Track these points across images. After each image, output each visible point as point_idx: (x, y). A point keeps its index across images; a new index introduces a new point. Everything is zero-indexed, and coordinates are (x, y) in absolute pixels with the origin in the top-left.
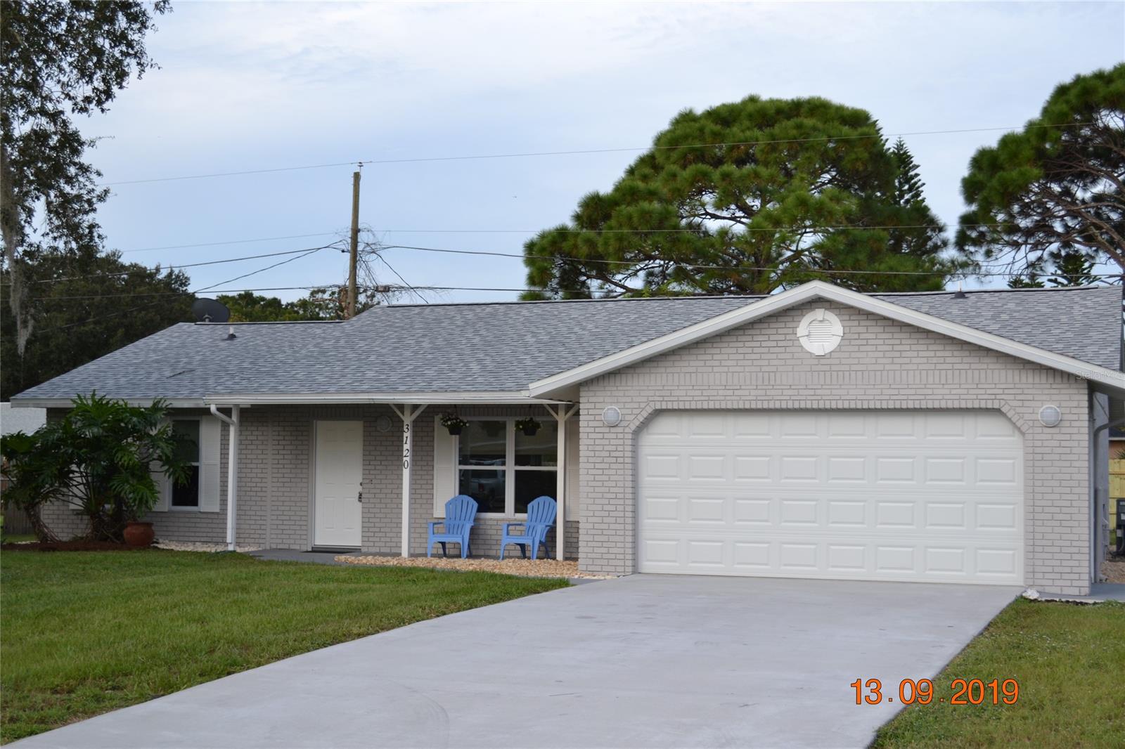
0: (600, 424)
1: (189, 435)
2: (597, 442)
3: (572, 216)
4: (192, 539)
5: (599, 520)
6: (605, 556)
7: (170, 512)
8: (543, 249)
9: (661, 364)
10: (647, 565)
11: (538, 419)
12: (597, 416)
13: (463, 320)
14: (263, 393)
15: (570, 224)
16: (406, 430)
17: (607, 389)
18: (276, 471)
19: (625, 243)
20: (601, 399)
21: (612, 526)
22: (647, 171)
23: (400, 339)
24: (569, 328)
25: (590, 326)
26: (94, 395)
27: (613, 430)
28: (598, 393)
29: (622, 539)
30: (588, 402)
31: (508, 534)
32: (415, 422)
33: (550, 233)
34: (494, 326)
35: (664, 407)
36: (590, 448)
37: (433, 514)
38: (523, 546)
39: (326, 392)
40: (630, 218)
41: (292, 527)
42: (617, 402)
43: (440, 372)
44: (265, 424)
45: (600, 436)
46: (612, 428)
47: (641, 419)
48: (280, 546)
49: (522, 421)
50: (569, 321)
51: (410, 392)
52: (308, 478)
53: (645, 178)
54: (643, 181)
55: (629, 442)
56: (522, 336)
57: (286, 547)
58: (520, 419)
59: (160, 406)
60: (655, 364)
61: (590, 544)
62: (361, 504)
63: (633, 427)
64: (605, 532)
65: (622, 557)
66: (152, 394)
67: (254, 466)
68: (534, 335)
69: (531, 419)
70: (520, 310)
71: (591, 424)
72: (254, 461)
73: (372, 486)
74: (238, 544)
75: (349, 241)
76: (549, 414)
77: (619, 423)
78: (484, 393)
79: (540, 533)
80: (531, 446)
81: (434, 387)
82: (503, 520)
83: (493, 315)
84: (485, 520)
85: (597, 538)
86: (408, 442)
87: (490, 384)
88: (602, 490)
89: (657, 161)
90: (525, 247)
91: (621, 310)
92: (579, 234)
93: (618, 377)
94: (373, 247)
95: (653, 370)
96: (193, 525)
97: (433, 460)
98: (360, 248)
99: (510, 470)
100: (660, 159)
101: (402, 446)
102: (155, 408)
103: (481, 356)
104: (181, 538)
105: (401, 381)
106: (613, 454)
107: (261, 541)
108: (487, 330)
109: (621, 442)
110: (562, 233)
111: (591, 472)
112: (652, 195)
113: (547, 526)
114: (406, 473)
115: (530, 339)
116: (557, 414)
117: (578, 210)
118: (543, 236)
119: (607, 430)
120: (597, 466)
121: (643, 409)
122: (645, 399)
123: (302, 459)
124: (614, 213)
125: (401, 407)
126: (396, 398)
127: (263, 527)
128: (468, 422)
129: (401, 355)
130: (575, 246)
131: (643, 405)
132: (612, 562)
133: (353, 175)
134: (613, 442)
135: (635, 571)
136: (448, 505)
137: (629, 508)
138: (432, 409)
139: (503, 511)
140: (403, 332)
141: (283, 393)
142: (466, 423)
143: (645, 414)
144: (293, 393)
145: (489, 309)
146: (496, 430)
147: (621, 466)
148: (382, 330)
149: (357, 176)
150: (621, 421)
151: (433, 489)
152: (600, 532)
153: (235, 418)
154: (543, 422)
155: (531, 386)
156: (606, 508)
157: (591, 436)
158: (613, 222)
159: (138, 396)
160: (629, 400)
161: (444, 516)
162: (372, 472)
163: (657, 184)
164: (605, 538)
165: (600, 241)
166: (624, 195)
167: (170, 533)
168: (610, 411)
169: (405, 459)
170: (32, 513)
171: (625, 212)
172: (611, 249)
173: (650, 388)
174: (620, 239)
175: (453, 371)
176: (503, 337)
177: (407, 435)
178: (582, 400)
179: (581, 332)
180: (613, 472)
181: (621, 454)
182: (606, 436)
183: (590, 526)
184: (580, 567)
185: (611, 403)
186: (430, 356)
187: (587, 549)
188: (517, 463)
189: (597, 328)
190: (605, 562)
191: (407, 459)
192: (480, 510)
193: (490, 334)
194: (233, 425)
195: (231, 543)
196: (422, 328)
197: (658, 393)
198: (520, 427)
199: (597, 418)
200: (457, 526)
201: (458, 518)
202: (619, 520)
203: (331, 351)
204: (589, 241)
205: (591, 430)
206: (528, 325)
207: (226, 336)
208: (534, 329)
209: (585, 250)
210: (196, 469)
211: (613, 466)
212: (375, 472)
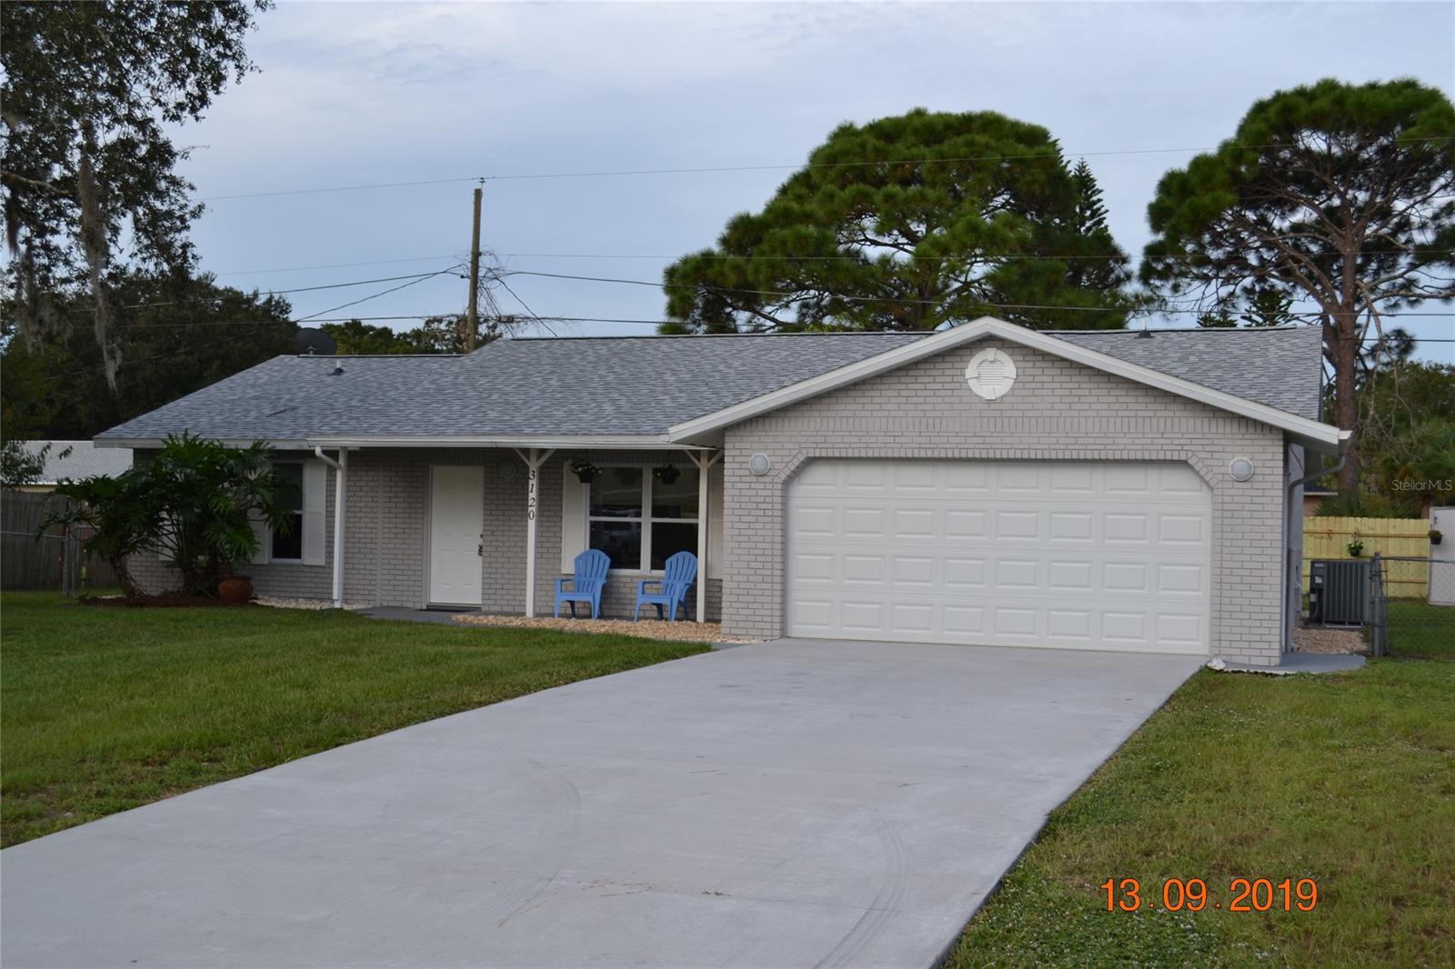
0: (747, 473)
1: (291, 480)
2: (744, 492)
3: (719, 239)
4: (293, 595)
5: (745, 578)
6: (750, 618)
7: (270, 565)
8: (685, 276)
9: (814, 407)
10: (796, 629)
11: (677, 466)
12: (743, 464)
13: (595, 355)
14: (374, 434)
15: (716, 248)
16: (532, 477)
17: (754, 434)
18: (387, 520)
19: (778, 271)
20: (748, 446)
21: (759, 586)
22: (801, 190)
23: (526, 376)
24: (713, 366)
25: (736, 364)
26: (186, 434)
27: (760, 479)
28: (745, 439)
29: (769, 599)
30: (734, 448)
31: (643, 593)
32: (542, 469)
33: (694, 258)
34: (629, 362)
35: (817, 455)
36: (736, 499)
37: (561, 570)
38: (660, 607)
39: (442, 434)
40: (784, 243)
41: (405, 583)
42: (766, 449)
43: (570, 413)
44: (375, 469)
45: (747, 486)
47: (793, 468)
48: (392, 604)
49: (660, 468)
50: (713, 358)
51: (536, 435)
52: (422, 529)
53: (799, 198)
54: (796, 202)
55: (779, 493)
56: (660, 374)
57: (399, 604)
58: (658, 466)
59: (262, 447)
60: (808, 407)
61: (734, 605)
62: (481, 558)
63: (783, 477)
64: (751, 592)
65: (769, 619)
66: (251, 434)
67: (364, 515)
68: (674, 372)
69: (671, 466)
70: (657, 345)
71: (737, 472)
72: (363, 510)
73: (494, 538)
74: (346, 601)
75: (469, 265)
76: (690, 461)
77: (768, 472)
78: (618, 437)
79: (679, 592)
80: (671, 495)
81: (564, 430)
82: (639, 577)
83: (628, 350)
84: (618, 576)
85: (741, 598)
86: (534, 490)
87: (625, 427)
88: (748, 545)
89: (812, 180)
90: (665, 273)
91: (771, 347)
92: (725, 260)
93: (767, 421)
94: (496, 272)
95: (806, 414)
96: (296, 579)
97: (561, 511)
98: (481, 274)
99: (647, 522)
100: (816, 178)
101: (528, 495)
102: (256, 450)
103: (616, 396)
104: (282, 594)
105: (526, 423)
106: (761, 506)
107: (370, 598)
108: (623, 366)
109: (770, 493)
110: (707, 257)
111: (736, 525)
112: (807, 217)
113: (686, 584)
114: (532, 524)
115: (669, 377)
116: (699, 461)
117: (725, 232)
118: (686, 261)
119: (755, 479)
120: (744, 519)
121: (795, 456)
123: (416, 508)
124: (766, 237)
125: (526, 451)
127: (373, 583)
128: (600, 468)
129: (526, 393)
130: (722, 274)
131: (794, 453)
132: (757, 625)
133: (473, 192)
134: (760, 492)
135: (784, 634)
136: (577, 560)
137: (778, 566)
138: (561, 455)
139: (639, 567)
140: (529, 368)
141: (395, 434)
142: (599, 470)
143: (797, 462)
144: (407, 435)
145: (624, 344)
146: (632, 477)
147: (770, 519)
148: (505, 366)
149: (478, 193)
150: (770, 469)
151: (561, 542)
152: (745, 592)
153: (342, 461)
154: (683, 469)
155: (671, 430)
156: (752, 565)
157: (737, 485)
158: (765, 247)
159: (235, 436)
160: (779, 446)
161: (573, 572)
162: (493, 522)
163: (812, 205)
164: (751, 599)
165: (750, 269)
166: (776, 217)
167: (270, 589)
168: (757, 459)
169: (530, 509)
170: (118, 564)
171: (778, 235)
172: (762, 278)
173: (802, 433)
174: (772, 266)
175: (585, 412)
176: (640, 375)
177: (533, 482)
178: (726, 446)
179: (726, 370)
180: (761, 526)
181: (770, 506)
182: (753, 486)
183: (735, 585)
184: (723, 630)
185: (760, 450)
186: (559, 395)
187: (731, 611)
188: (654, 515)
189: (744, 365)
190: (751, 625)
191: (533, 509)
192: (613, 566)
193: (625, 371)
194: (340, 467)
195: (337, 600)
196: (549, 364)
197: (811, 439)
198: (659, 474)
199: (744, 466)
200: (587, 583)
201: (588, 574)
202: (767, 579)
203: (448, 389)
204: (737, 269)
205: (738, 479)
206: (668, 361)
207: (333, 371)
208: (673, 366)
209: (732, 278)
210: (299, 518)
211: (760, 519)
212: (497, 523)
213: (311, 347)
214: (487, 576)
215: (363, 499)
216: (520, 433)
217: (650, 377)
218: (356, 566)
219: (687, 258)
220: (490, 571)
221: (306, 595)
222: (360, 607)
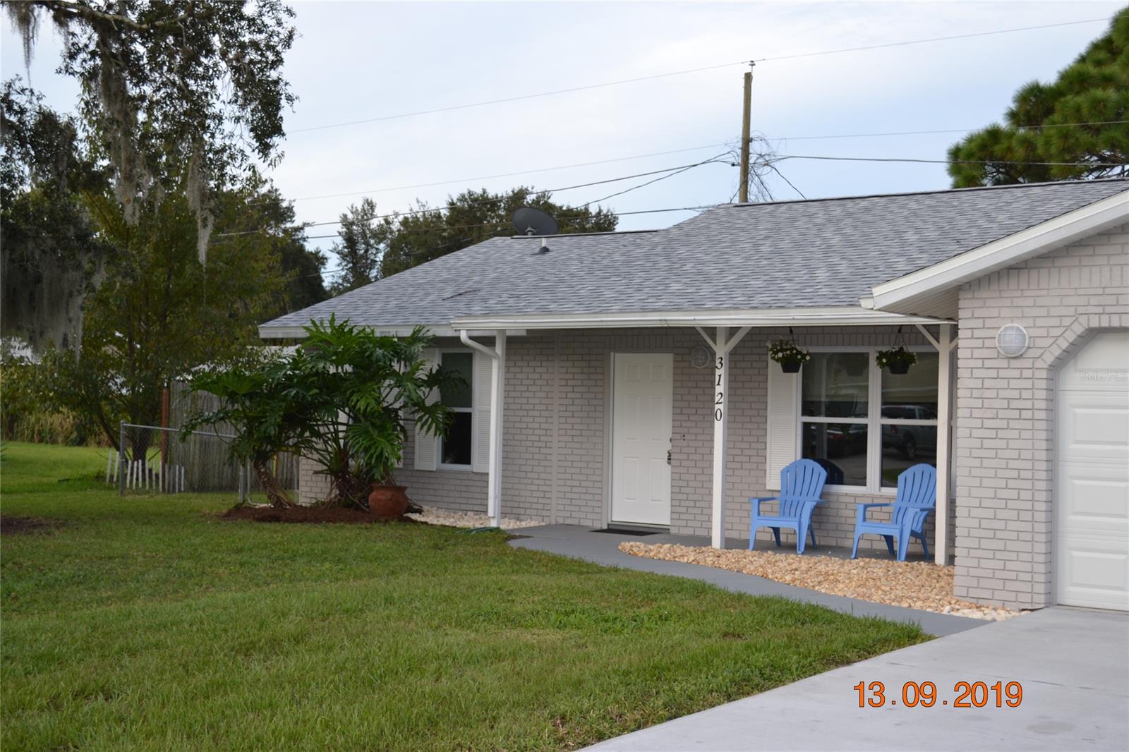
0: (993, 354)
1: (460, 373)
2: (988, 383)
3: (1007, 114)
4: (463, 507)
5: (990, 514)
6: (999, 575)
7: (438, 471)
8: (970, 155)
9: (1099, 250)
10: (1071, 593)
11: (912, 349)
12: (986, 341)
13: (826, 217)
14: (526, 314)
15: (1003, 124)
16: (719, 366)
17: (1004, 294)
18: (563, 420)
19: (1072, 141)
20: (995, 313)
21: (1011, 525)
22: (1102, 55)
23: (734, 243)
24: (970, 221)
25: (1001, 217)
26: (333, 320)
27: (1014, 363)
28: (989, 303)
29: (1028, 547)
30: (973, 317)
31: (864, 519)
32: (733, 353)
33: (979, 136)
34: (864, 222)
35: (1105, 324)
36: (976, 394)
37: (765, 484)
38: (889, 539)
39: (606, 311)
40: (1078, 109)
41: (583, 496)
42: (1023, 317)
43: (772, 281)
44: (550, 358)
45: (993, 373)
46: (1012, 361)
47: (1065, 345)
48: (568, 521)
49: (887, 352)
50: (972, 213)
51: (718, 309)
52: (602, 431)
53: (1099, 63)
54: (1095, 67)
55: (1043, 384)
56: (899, 233)
57: (575, 522)
58: (884, 349)
59: (420, 335)
60: (1089, 251)
61: (973, 553)
62: (670, 466)
63: (1049, 358)
64: (999, 535)
65: (1028, 576)
66: (415, 319)
67: (537, 414)
68: (918, 230)
69: (901, 349)
70: (906, 202)
71: (977, 353)
72: (537, 407)
73: (685, 443)
75: (739, 151)
76: (926, 342)
77: (1025, 352)
78: (824, 310)
79: (912, 521)
80: (904, 386)
81: (755, 303)
82: (864, 496)
83: (867, 210)
84: (838, 495)
85: (985, 544)
86: (722, 382)
87: (837, 296)
88: (995, 463)
89: (1114, 45)
90: (950, 153)
91: (1051, 197)
92: (1014, 134)
93: (1024, 276)
94: (767, 158)
95: (1085, 261)
96: (465, 489)
97: (766, 409)
98: (751, 161)
99: (875, 424)
100: (1118, 42)
101: (714, 388)
102: (415, 338)
103: (836, 260)
104: (452, 506)
105: (712, 295)
106: (1014, 404)
107: (545, 513)
108: (855, 227)
109: (1028, 384)
110: (994, 134)
111: (977, 433)
112: (1107, 81)
113: (922, 510)
114: (719, 427)
115: (911, 237)
116: (938, 341)
117: (1013, 106)
118: (970, 140)
119: (1004, 363)
120: (988, 423)
121: (1067, 328)
122: (1071, 311)
123: (595, 406)
124: (1058, 106)
125: (712, 331)
126: (696, 318)
127: (547, 495)
128: (808, 354)
129: (726, 262)
130: (1010, 149)
131: (1067, 322)
132: (1010, 585)
133: (743, 76)
134: (1014, 384)
135: (1052, 601)
136: (785, 472)
137: (1042, 496)
138: (758, 334)
139: (865, 484)
140: (742, 234)
141: (551, 313)
142: (806, 355)
143: (1071, 337)
144: (563, 314)
145: (864, 203)
146: (857, 365)
147: (1028, 425)
148: (714, 233)
149: (748, 77)
150: (1028, 348)
151: (766, 449)
152: (991, 534)
153: (499, 349)
154: (919, 354)
156: (1002, 494)
157: (977, 373)
158: (1056, 117)
159: (397, 322)
160: (1043, 312)
161: (779, 489)
162: (684, 424)
163: (1114, 69)
164: (1000, 545)
165: (1040, 143)
166: (1071, 83)
167: (440, 499)
168: (1009, 332)
169: (717, 407)
170: (262, 470)
171: (1071, 103)
172: (1053, 150)
173: (1080, 292)
174: (1065, 136)
175: (789, 280)
176: (874, 236)
177: (721, 372)
178: (961, 314)
179: (986, 225)
180: (1015, 434)
181: (1028, 404)
182: (1003, 373)
183: (975, 523)
184: (957, 591)
185: (1012, 319)
186: (765, 262)
187: (969, 562)
188: (885, 413)
189: (1011, 219)
190: (999, 585)
191: (721, 406)
192: (831, 480)
193: (856, 232)
194: (496, 356)
195: (493, 518)
196: (766, 229)
197: (1094, 301)
198: (884, 361)
199: (988, 343)
200: (795, 504)
201: (798, 490)
202: (1024, 516)
203: (638, 260)
204: (1028, 144)
205: (979, 364)
206: (913, 219)
207: (537, 250)
208: (920, 224)
209: (1020, 152)
210: (467, 418)
211: (1013, 424)
212: (689, 424)
213: (529, 229)
214: (677, 490)
215: (537, 395)
216: (699, 307)
217: (886, 237)
218: (529, 475)
219: (972, 136)
220: (681, 483)
221: (476, 508)
222: (533, 524)
